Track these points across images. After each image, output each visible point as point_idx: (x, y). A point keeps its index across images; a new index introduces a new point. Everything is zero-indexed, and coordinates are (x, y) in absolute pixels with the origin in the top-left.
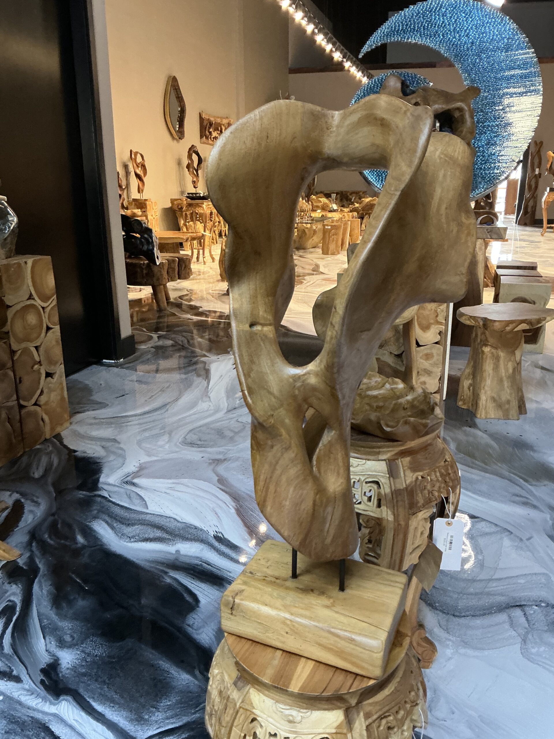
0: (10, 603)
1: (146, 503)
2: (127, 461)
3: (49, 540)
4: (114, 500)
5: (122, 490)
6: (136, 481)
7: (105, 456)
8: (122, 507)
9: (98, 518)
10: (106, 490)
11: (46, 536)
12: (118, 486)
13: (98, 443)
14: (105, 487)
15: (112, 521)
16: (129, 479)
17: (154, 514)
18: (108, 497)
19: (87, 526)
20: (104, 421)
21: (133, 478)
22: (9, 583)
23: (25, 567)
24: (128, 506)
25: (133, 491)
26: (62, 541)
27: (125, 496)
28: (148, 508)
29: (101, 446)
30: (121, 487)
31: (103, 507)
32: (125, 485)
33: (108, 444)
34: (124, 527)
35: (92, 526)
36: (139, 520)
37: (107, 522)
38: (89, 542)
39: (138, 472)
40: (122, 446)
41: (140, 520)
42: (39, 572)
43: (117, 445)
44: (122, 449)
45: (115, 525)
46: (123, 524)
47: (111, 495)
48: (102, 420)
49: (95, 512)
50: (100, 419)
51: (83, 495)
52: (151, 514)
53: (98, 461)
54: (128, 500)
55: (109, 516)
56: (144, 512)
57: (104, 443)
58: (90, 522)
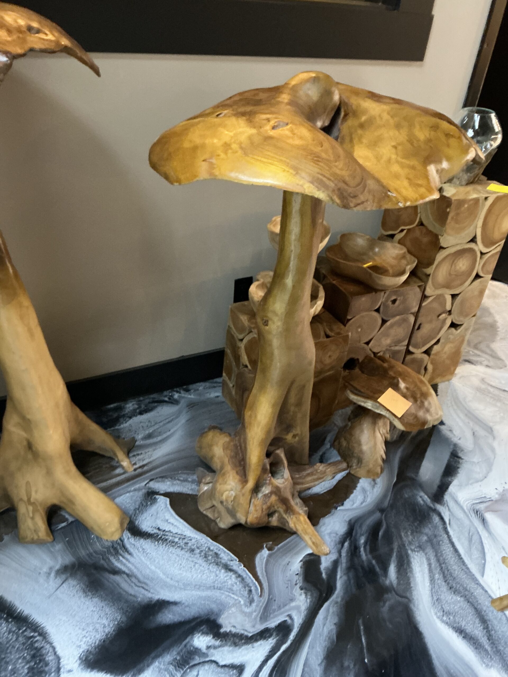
0: (289, 621)
1: (484, 564)
3: (362, 549)
5: (467, 522)
6: (489, 516)
7: (471, 451)
8: (456, 550)
9: (424, 550)
11: (362, 541)
13: (471, 424)
14: (451, 504)
15: (436, 569)
17: (486, 591)
19: (408, 556)
20: (491, 390)
21: (488, 509)
22: (301, 588)
23: (324, 575)
24: (463, 556)
26: (374, 562)
28: (483, 576)
29: (472, 430)
33: (481, 432)
34: (444, 588)
35: (412, 560)
36: (466, 589)
37: (430, 565)
38: (399, 584)
42: (334, 593)
46: (445, 582)
47: (452, 523)
48: (490, 388)
49: (425, 538)
50: (489, 384)
51: (423, 500)
53: (460, 455)
54: (466, 543)
55: (436, 556)
57: (477, 428)
58: (412, 550)
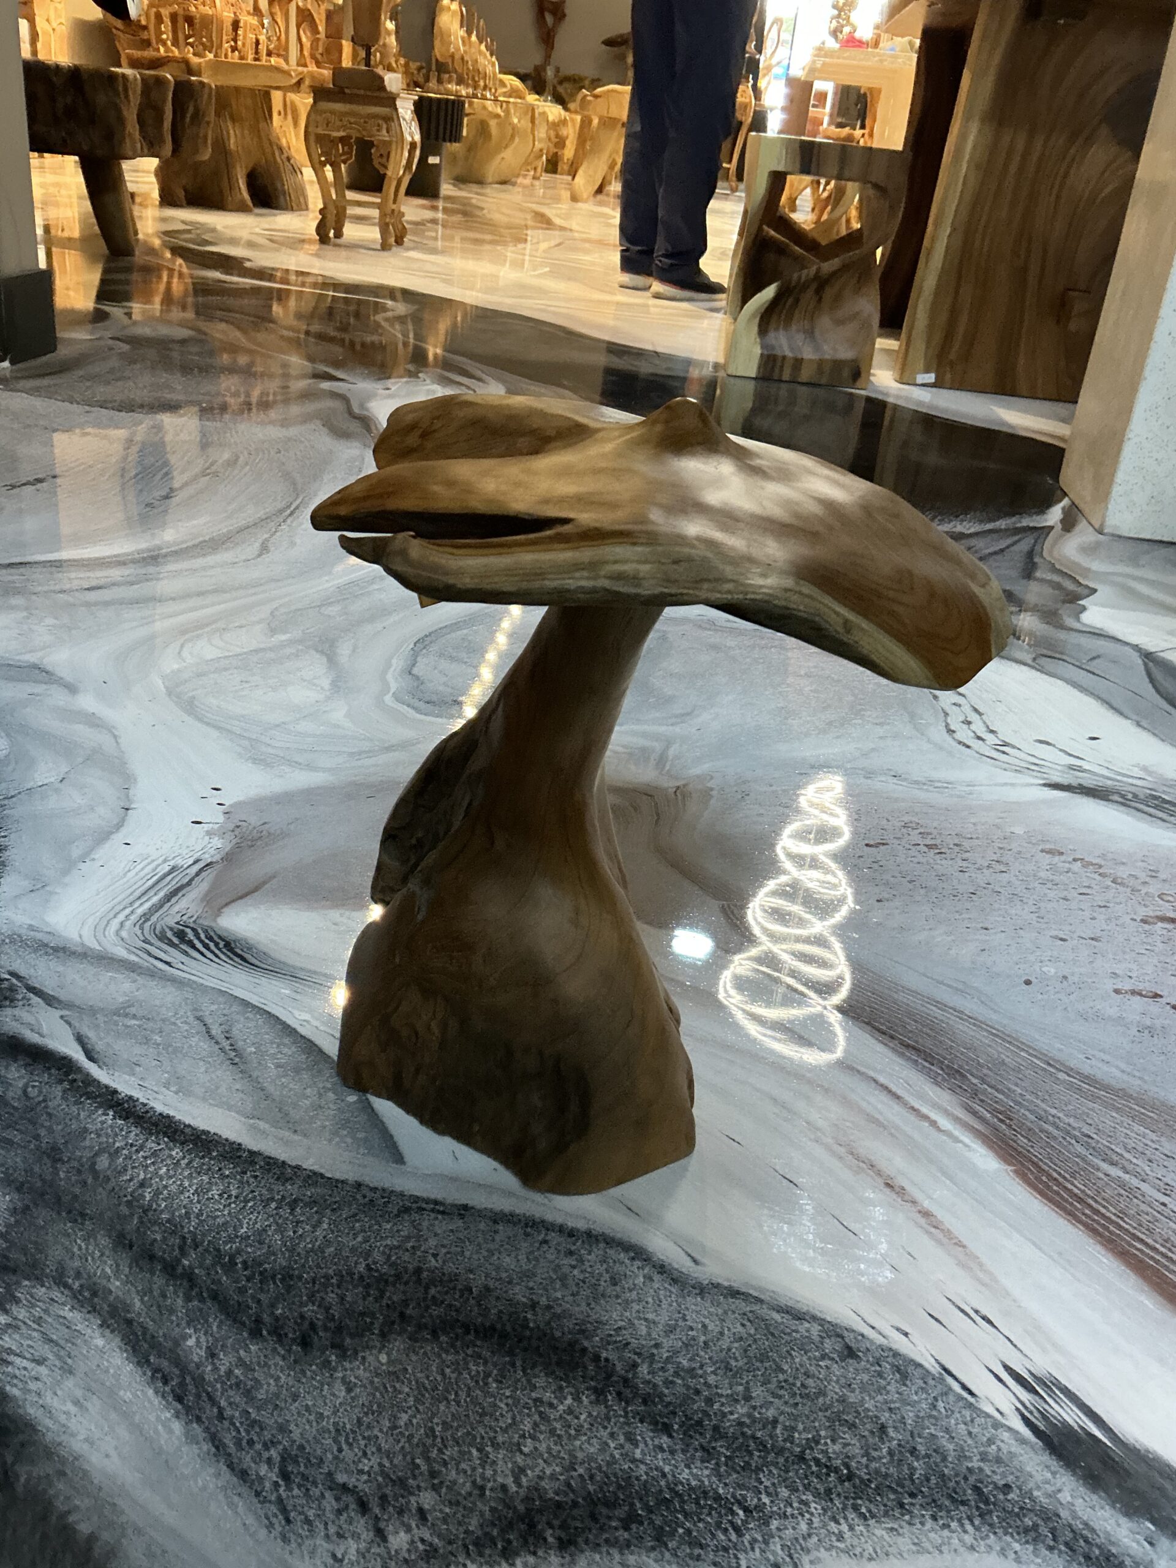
2: (141, 790)
4: (125, 1085)
10: (50, 1000)
12: (131, 967)
16: (187, 907)
18: (76, 1054)
25: (245, 1004)
27: (205, 1046)
30: (152, 974)
31: (54, 1154)
32: (174, 955)
39: (229, 858)
40: (87, 702)
41: (383, 1280)
43: (59, 697)
44: (93, 721)
45: (194, 1344)
52: (439, 1208)
56: (388, 1194)
